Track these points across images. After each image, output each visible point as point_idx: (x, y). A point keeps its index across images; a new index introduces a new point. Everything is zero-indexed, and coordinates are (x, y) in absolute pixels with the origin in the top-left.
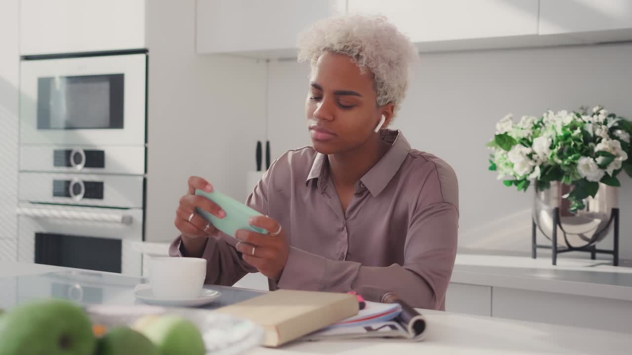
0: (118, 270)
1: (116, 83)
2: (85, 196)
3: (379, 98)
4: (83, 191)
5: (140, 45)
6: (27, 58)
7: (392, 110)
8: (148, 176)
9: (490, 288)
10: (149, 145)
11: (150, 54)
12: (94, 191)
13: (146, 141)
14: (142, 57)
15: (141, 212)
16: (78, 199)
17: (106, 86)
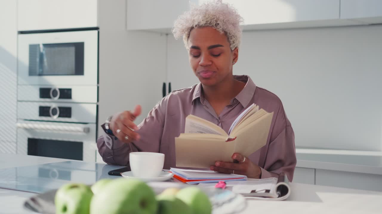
0: (81, 159)
1: (79, 48)
2: (60, 116)
3: (231, 46)
4: (58, 113)
5: (95, 25)
6: (22, 33)
7: (238, 52)
8: (99, 104)
9: (314, 170)
10: (100, 85)
11: (100, 30)
12: (66, 112)
13: (98, 83)
14: (96, 32)
15: (95, 125)
16: (55, 118)
17: (73, 49)
